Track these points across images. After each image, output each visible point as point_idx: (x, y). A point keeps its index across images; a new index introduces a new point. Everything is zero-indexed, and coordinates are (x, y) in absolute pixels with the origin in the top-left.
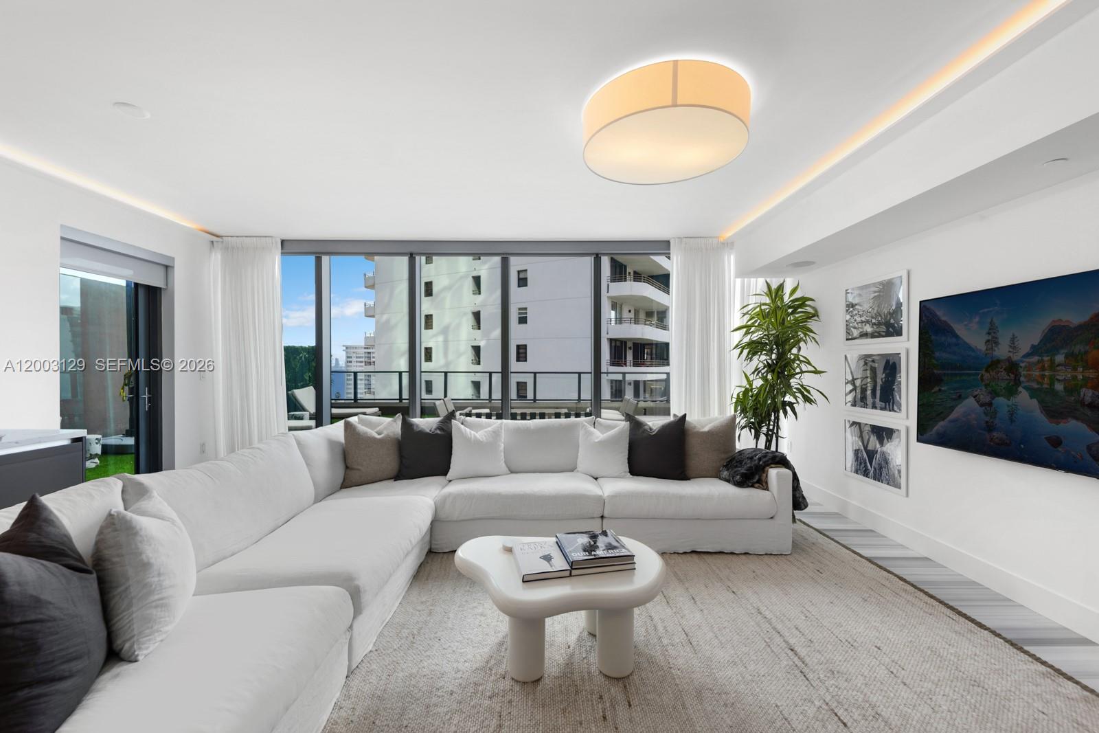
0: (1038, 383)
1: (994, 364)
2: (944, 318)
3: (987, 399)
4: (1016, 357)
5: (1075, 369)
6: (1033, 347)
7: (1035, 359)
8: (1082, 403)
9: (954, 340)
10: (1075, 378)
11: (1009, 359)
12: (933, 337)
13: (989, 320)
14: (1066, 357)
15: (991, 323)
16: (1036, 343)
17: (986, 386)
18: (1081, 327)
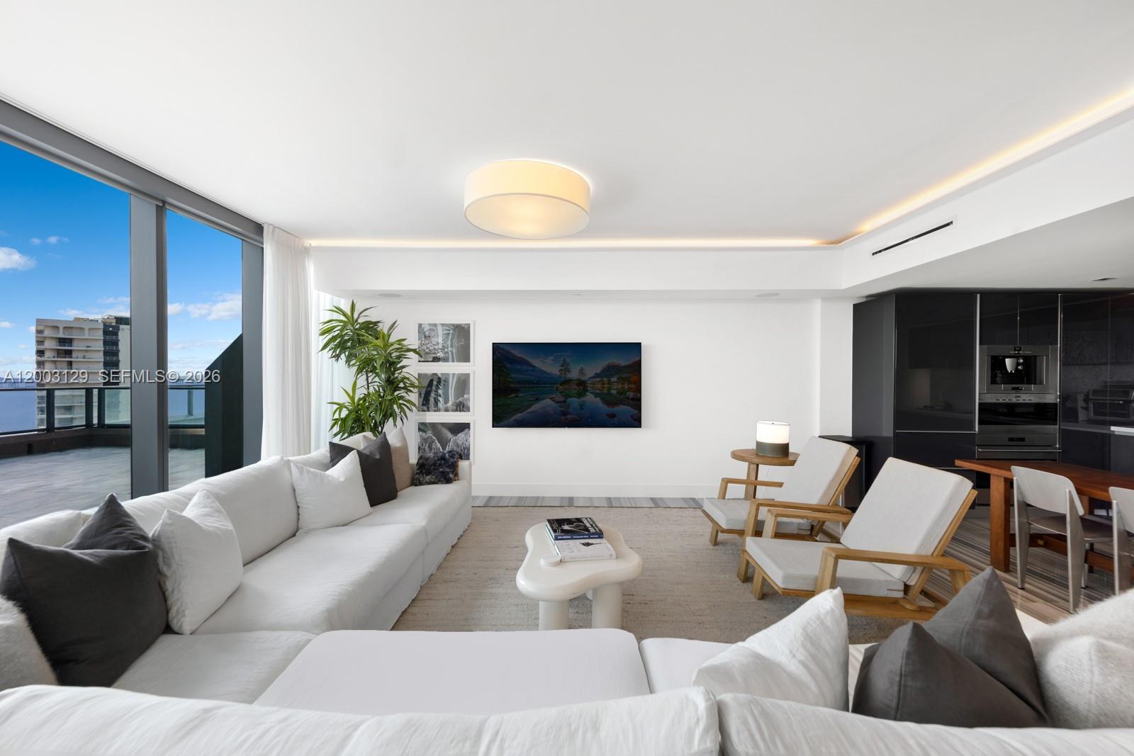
0: (600, 390)
1: (568, 382)
2: (519, 355)
3: (562, 399)
4: (584, 378)
5: (623, 384)
6: (596, 374)
7: (598, 379)
8: (628, 398)
9: (531, 368)
10: (623, 388)
11: (579, 379)
12: (508, 366)
13: (562, 359)
14: (618, 379)
15: (564, 361)
16: (598, 372)
17: (561, 393)
18: (625, 366)
